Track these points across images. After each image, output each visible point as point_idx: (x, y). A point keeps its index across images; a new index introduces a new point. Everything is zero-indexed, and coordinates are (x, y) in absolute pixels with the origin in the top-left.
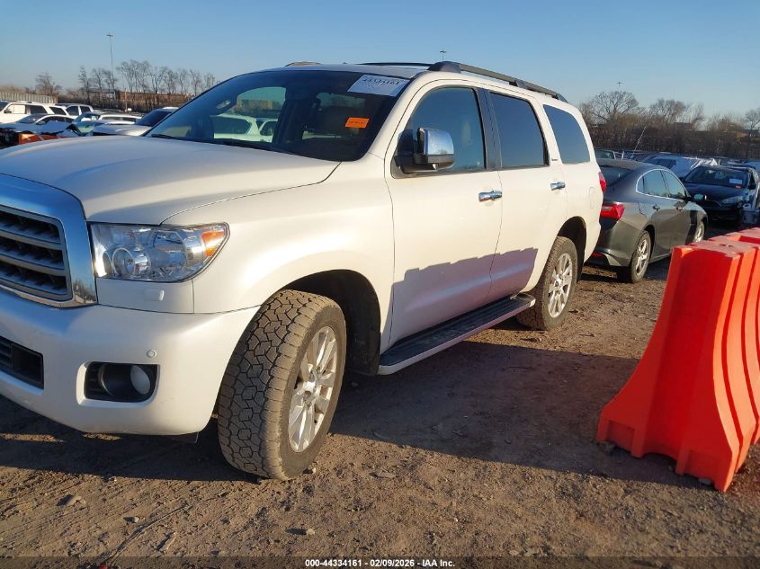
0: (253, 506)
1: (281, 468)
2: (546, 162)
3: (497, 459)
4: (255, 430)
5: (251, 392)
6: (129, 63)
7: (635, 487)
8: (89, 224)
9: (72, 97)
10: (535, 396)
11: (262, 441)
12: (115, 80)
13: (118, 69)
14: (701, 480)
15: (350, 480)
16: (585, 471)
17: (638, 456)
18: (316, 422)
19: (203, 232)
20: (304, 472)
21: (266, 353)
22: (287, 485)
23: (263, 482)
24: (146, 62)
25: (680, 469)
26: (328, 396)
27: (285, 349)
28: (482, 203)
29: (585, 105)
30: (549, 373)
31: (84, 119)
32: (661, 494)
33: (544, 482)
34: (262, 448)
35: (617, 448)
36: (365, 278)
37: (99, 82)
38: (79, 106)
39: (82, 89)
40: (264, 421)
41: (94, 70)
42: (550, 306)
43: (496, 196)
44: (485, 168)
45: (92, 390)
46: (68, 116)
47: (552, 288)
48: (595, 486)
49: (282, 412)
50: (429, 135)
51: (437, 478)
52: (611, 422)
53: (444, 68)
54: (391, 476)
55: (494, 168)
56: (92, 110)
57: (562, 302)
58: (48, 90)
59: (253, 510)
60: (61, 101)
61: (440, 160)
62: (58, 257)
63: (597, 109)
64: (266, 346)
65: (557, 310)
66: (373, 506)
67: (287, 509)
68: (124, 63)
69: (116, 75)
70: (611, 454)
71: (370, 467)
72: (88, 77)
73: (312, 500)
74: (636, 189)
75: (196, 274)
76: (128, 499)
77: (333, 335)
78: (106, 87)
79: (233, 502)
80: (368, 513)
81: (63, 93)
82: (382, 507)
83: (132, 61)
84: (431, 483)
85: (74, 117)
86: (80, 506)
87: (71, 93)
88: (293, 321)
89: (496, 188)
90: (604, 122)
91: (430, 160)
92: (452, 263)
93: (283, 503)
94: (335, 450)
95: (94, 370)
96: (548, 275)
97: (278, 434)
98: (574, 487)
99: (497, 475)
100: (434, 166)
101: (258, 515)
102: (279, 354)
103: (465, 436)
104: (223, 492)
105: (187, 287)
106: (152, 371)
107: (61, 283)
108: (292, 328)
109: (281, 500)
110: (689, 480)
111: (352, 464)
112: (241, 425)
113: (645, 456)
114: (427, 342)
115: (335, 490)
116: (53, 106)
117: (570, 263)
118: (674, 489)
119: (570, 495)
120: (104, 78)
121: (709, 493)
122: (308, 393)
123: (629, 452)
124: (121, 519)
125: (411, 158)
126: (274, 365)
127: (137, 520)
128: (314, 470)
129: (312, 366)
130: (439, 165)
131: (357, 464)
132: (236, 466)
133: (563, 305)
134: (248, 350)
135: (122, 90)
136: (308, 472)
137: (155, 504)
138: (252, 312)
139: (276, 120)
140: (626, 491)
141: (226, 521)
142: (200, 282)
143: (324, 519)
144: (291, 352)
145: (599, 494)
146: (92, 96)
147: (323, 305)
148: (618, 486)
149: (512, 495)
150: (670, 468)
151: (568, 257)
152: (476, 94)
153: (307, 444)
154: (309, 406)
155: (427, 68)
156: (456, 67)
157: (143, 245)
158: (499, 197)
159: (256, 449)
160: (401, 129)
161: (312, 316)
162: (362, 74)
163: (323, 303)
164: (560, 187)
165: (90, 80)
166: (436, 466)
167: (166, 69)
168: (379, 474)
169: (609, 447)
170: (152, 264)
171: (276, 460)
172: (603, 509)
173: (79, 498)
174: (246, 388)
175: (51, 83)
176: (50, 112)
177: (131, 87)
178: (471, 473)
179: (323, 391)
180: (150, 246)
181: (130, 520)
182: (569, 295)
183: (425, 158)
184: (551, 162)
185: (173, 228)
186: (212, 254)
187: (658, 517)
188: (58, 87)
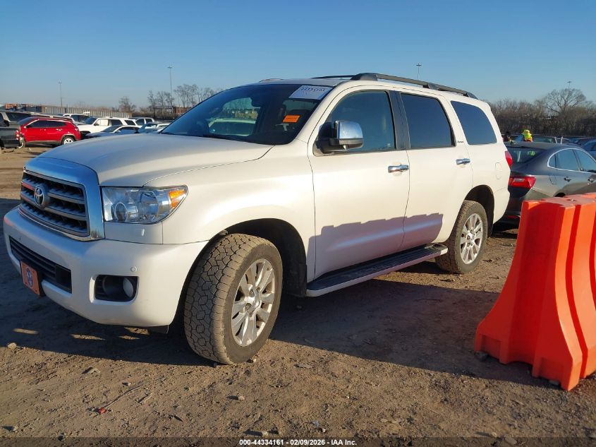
0: (207, 380)
1: (226, 354)
2: (453, 144)
3: (392, 361)
4: (207, 326)
5: (205, 299)
6: (183, 86)
7: (495, 383)
8: (101, 187)
9: (143, 113)
10: (436, 319)
11: (212, 334)
12: (173, 99)
13: (175, 91)
14: (551, 382)
15: (279, 368)
16: (457, 371)
17: (505, 363)
18: (258, 327)
19: (169, 190)
20: (247, 362)
21: (215, 274)
22: (234, 369)
23: (218, 367)
24: (195, 86)
25: (535, 373)
26: (269, 310)
27: (228, 271)
28: (391, 173)
29: (538, 101)
30: (454, 304)
31: (147, 128)
32: (514, 389)
33: (423, 378)
34: (211, 339)
35: (489, 356)
36: (291, 226)
37: (162, 101)
38: (145, 119)
39: (150, 107)
40: (212, 319)
41: (159, 93)
42: (462, 255)
43: (404, 168)
44: (395, 148)
45: (99, 294)
46: (137, 126)
47: (463, 240)
48: (462, 381)
49: (224, 314)
50: (341, 125)
51: (342, 370)
52: (484, 337)
53: (363, 77)
54: (308, 367)
55: (403, 148)
56: (153, 121)
57: (475, 252)
58: (127, 109)
59: (206, 383)
60: (135, 115)
61: (350, 143)
62: (82, 209)
63: (550, 104)
64: (215, 269)
65: (470, 258)
66: (290, 385)
67: (230, 384)
68: (179, 87)
69: (174, 95)
70: (484, 360)
71: (296, 361)
72: (155, 98)
73: (248, 379)
74: (548, 165)
75: (165, 218)
76: (127, 372)
77: (270, 265)
78: (167, 104)
79: (195, 377)
80: (285, 389)
81: (138, 110)
82: (297, 386)
83: (185, 85)
84: (337, 373)
85: (140, 127)
86: (96, 374)
87: (142, 110)
88: (235, 253)
89: (405, 163)
90: (556, 114)
91: (341, 142)
92: (387, 219)
93: (228, 380)
94: (273, 349)
95: (101, 280)
96: (458, 230)
97: (222, 329)
98: (446, 381)
99: (389, 370)
100: (345, 147)
101: (210, 386)
102: (223, 275)
103: (372, 344)
104: (189, 371)
105: (158, 227)
106: (134, 280)
107: (83, 225)
108: (234, 258)
109: (228, 378)
110: (543, 381)
111: (283, 358)
112: (198, 323)
113: (510, 364)
114: (349, 276)
115: (266, 373)
116: (127, 119)
117: (481, 221)
118: (527, 387)
119: (440, 387)
120: (165, 98)
121: (556, 391)
122: (248, 304)
123: (498, 360)
124: (120, 383)
125: (328, 142)
126: (220, 282)
127: (129, 384)
128: (255, 360)
129: (252, 286)
130: (348, 146)
131: (287, 358)
132: (197, 353)
133: (476, 255)
134: (204, 271)
135: (178, 106)
136: (250, 361)
137: (143, 376)
138: (203, 245)
139: (254, 122)
140: (487, 386)
141: (187, 389)
142: (167, 223)
143: (253, 391)
144: (232, 273)
145: (464, 386)
146: (156, 111)
147: (259, 243)
148: (481, 383)
149: (396, 384)
150: (528, 372)
151: (477, 216)
152: (388, 95)
153: (250, 342)
154: (251, 314)
155: (350, 78)
156: (373, 77)
157: (135, 200)
158: (406, 169)
159: (208, 339)
160: (323, 122)
161: (249, 250)
162: (301, 85)
163: (257, 241)
164: (466, 162)
165: (156, 100)
166: (342, 363)
167: (209, 89)
168: (300, 365)
169: (482, 355)
170: (140, 213)
171: (223, 349)
172: (464, 397)
173: (96, 369)
174: (201, 297)
175: (129, 104)
176: (125, 124)
177: (184, 103)
178: (369, 368)
179: (263, 306)
180: (139, 201)
181: (126, 384)
182: (481, 247)
183: (337, 141)
184: (457, 144)
185: (151, 189)
186: (176, 205)
187: (506, 404)
188: (134, 106)
